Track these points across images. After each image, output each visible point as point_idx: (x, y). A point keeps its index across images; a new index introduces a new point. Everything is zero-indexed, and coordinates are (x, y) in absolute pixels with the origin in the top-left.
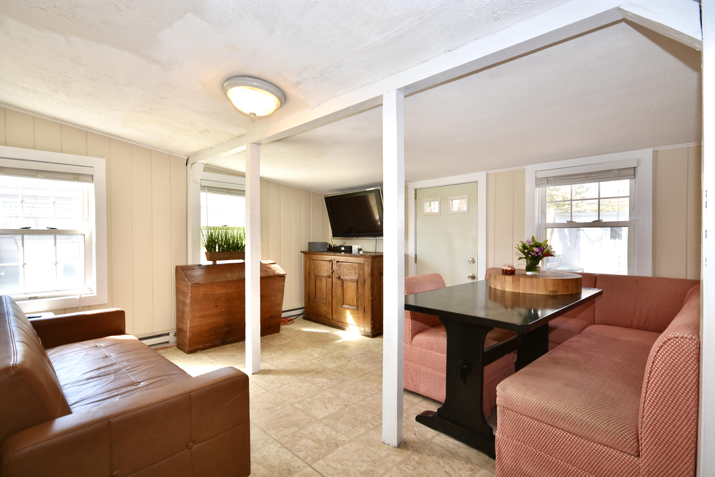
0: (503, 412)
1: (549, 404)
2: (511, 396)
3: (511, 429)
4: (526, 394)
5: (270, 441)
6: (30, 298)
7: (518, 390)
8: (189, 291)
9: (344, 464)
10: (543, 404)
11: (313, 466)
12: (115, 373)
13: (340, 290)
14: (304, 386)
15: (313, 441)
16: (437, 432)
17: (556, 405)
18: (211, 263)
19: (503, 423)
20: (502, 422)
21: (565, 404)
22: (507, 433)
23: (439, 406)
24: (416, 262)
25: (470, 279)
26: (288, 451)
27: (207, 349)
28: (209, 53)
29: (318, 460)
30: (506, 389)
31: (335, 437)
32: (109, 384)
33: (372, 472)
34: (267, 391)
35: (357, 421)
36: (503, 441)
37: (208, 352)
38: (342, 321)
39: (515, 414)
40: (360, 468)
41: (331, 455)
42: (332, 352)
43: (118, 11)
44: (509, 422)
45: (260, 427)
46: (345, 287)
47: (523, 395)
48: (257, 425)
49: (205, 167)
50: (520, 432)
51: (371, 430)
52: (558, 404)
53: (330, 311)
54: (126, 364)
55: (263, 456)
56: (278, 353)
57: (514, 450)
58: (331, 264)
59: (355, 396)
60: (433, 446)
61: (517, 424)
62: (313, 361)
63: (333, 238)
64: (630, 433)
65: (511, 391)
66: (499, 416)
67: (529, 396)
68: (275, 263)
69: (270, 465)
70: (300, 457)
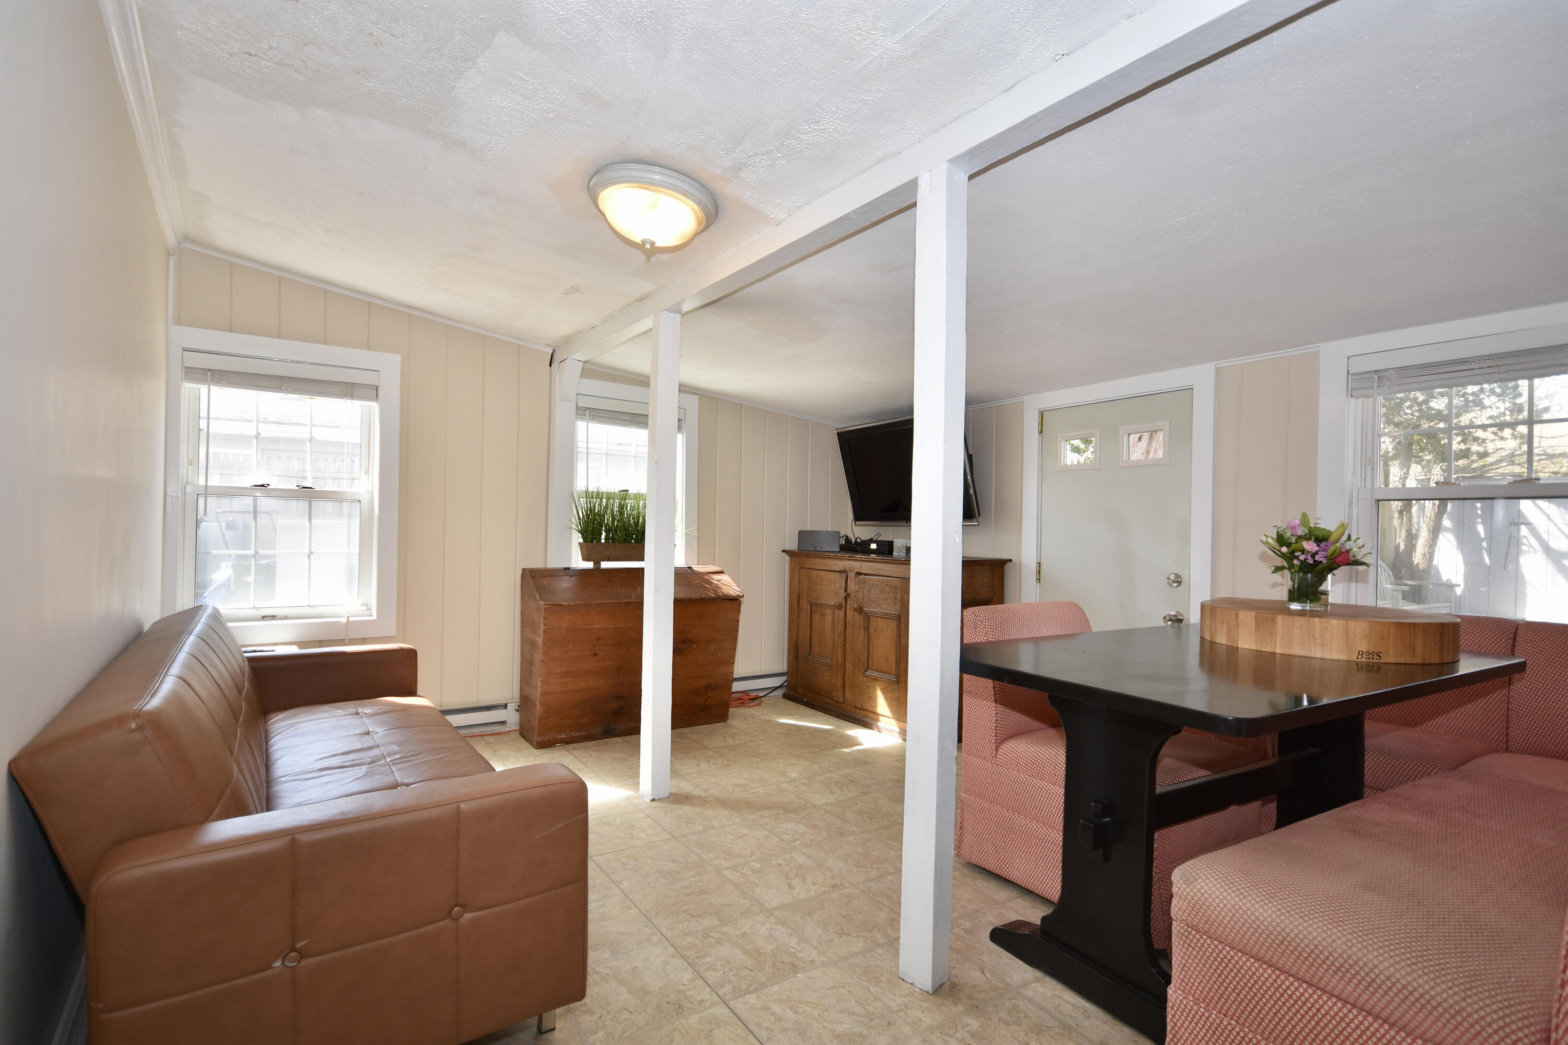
0: (1187, 937)
1: (1305, 928)
2: (1207, 899)
3: (1204, 981)
4: (1245, 897)
5: (655, 939)
6: (264, 618)
7: (1227, 885)
8: (542, 620)
9: (801, 1010)
10: (1287, 926)
11: (732, 1004)
12: (370, 763)
13: (860, 637)
14: (753, 837)
15: (744, 952)
16: (1038, 974)
17: (1325, 931)
18: (590, 565)
19: (1185, 965)
20: (1184, 962)
21: (1350, 931)
22: (1195, 992)
23: (1046, 911)
24: (1039, 580)
25: (1170, 623)
26: (686, 965)
27: (576, 743)
28: (552, 116)
29: (746, 994)
30: (1196, 880)
31: (794, 950)
32: (355, 781)
33: (861, 1040)
34: (674, 837)
35: (853, 922)
36: (1184, 1011)
37: (575, 748)
38: (864, 708)
39: (1216, 946)
40: (835, 1026)
41: (776, 987)
42: (830, 772)
43: (376, 45)
44: (1201, 965)
45: (641, 909)
46: (872, 629)
47: (1237, 899)
48: (637, 904)
49: (583, 368)
50: (1227, 993)
51: (880, 946)
52: (1330, 929)
53: (840, 684)
54: (395, 748)
55: (634, 969)
56: (715, 764)
57: (1212, 1036)
58: (844, 579)
59: (860, 869)
60: (1020, 1003)
61: (1222, 972)
62: (785, 786)
63: (855, 524)
64: (1527, 1027)
65: (1207, 884)
66: (1177, 946)
67: (1253, 902)
68: (723, 572)
69: (643, 989)
70: (710, 982)
